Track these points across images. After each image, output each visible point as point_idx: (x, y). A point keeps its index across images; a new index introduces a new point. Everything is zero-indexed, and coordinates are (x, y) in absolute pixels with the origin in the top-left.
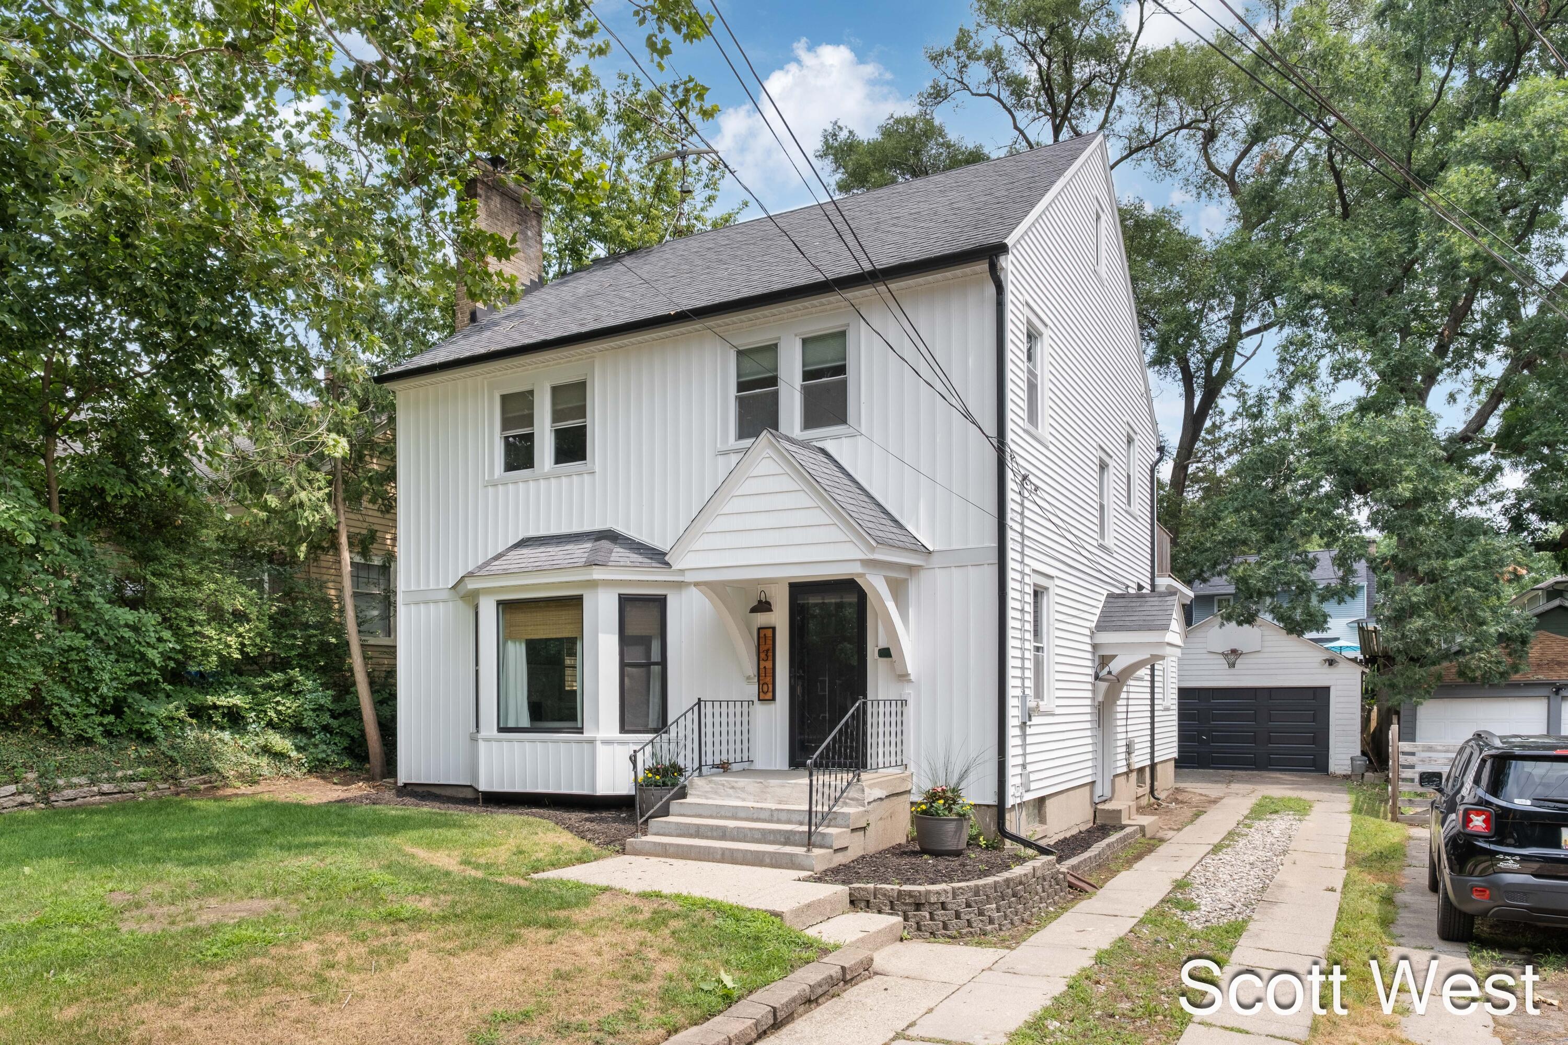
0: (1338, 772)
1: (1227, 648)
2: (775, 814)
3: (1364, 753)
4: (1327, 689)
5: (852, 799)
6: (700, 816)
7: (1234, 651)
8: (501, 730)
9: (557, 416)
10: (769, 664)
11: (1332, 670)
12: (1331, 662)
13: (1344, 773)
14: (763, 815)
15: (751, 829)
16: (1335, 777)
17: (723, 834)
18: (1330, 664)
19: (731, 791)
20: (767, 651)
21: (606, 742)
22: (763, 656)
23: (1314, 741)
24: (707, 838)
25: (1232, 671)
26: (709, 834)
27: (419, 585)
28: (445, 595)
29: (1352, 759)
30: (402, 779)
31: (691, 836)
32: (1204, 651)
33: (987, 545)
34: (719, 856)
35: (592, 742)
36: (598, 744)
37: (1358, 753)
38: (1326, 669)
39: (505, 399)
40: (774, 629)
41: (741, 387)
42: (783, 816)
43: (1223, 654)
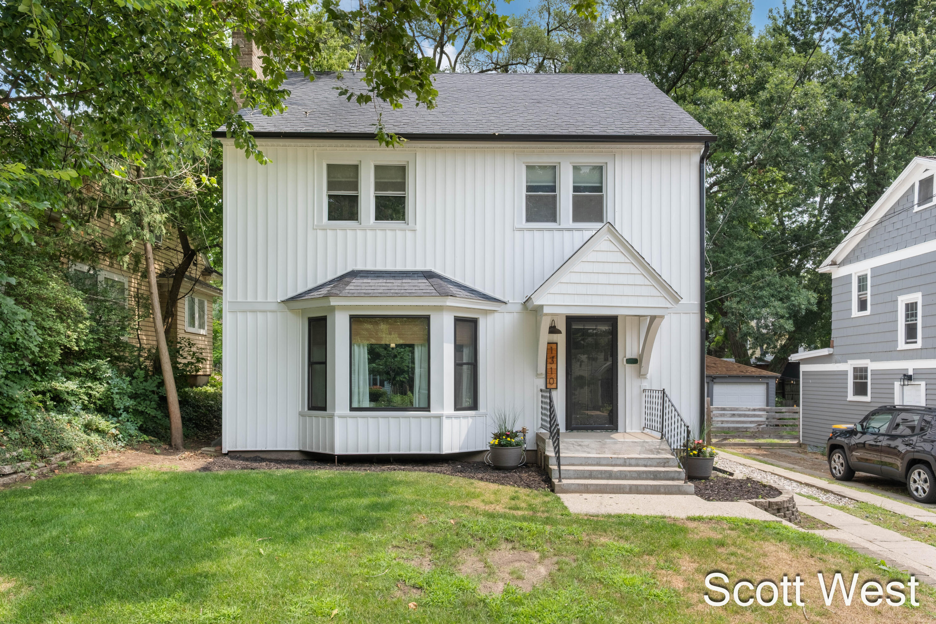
2: (628, 461)
5: (662, 450)
6: (573, 465)
8: (352, 409)
9: (379, 186)
10: (554, 366)
14: (619, 462)
15: (630, 472)
17: (610, 476)
19: (579, 448)
20: (553, 357)
21: (448, 417)
22: (549, 360)
24: (598, 478)
26: (600, 476)
27: (246, 297)
28: (274, 307)
30: (227, 447)
31: (586, 478)
33: (691, 302)
34: (627, 490)
35: (439, 417)
36: (444, 418)
39: (329, 166)
40: (557, 344)
41: (530, 189)
42: (633, 462)
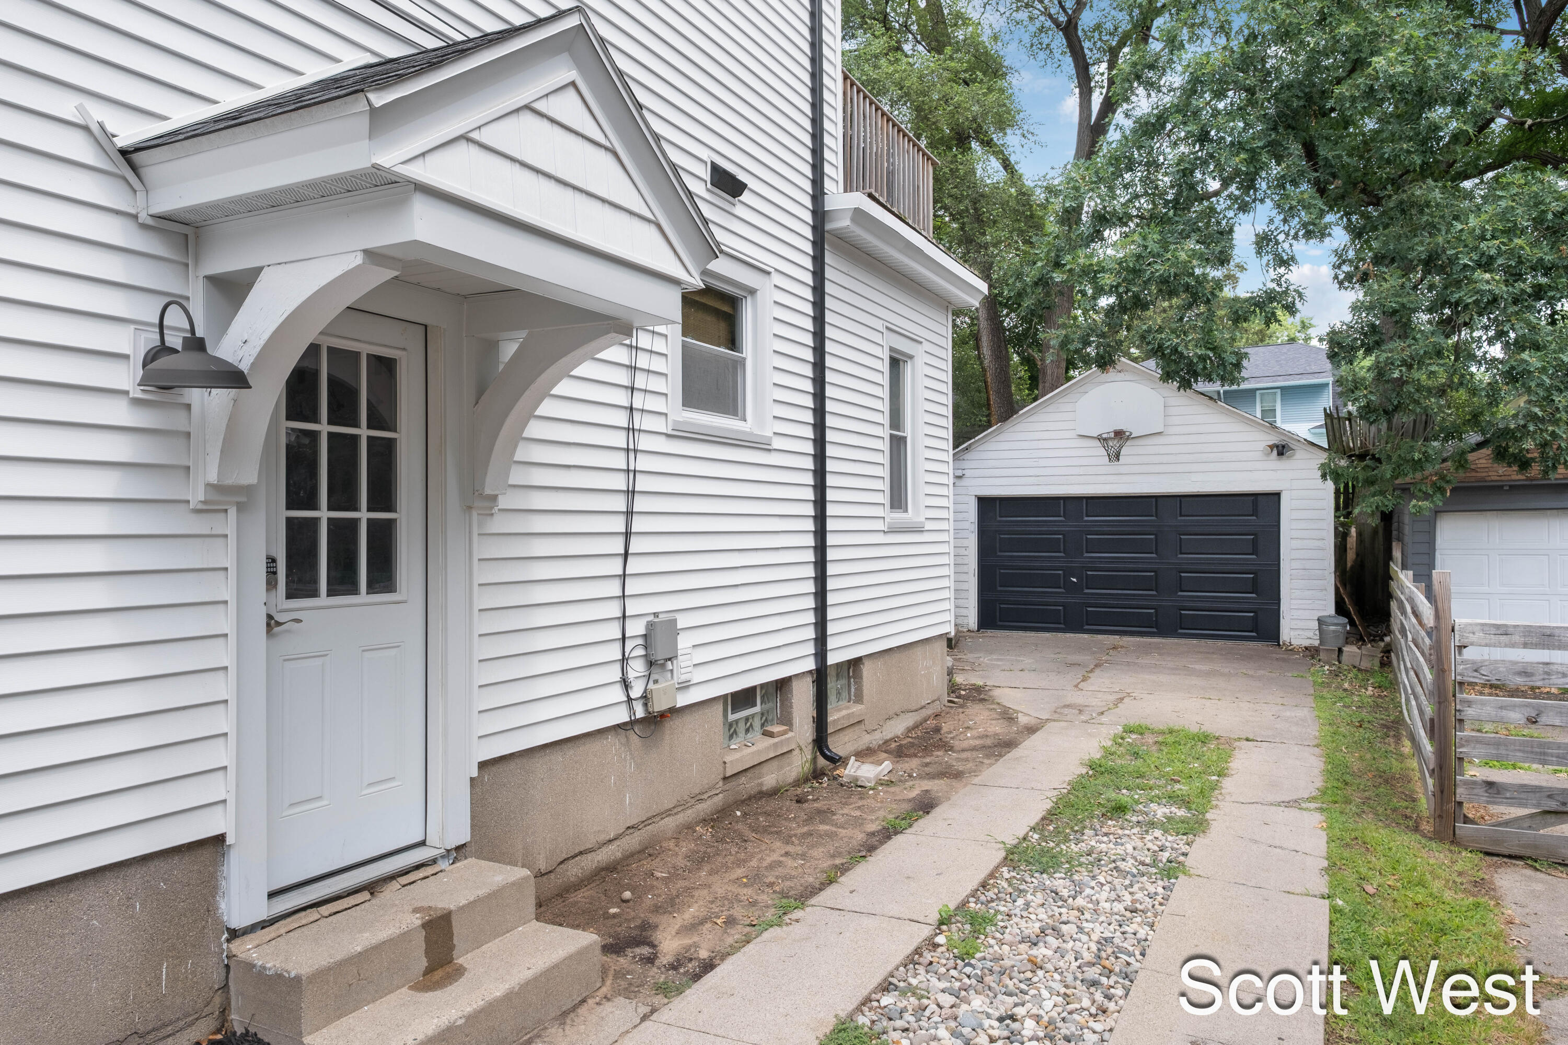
0: (1296, 642)
1: (1107, 428)
3: (1340, 608)
4: (1277, 495)
7: (1119, 434)
11: (1283, 464)
12: (1281, 450)
13: (1307, 643)
16: (1291, 650)
18: (1281, 454)
23: (1254, 586)
25: (1115, 467)
29: (1319, 620)
32: (1072, 434)
37: (1330, 609)
38: (1274, 462)
43: (1100, 438)
